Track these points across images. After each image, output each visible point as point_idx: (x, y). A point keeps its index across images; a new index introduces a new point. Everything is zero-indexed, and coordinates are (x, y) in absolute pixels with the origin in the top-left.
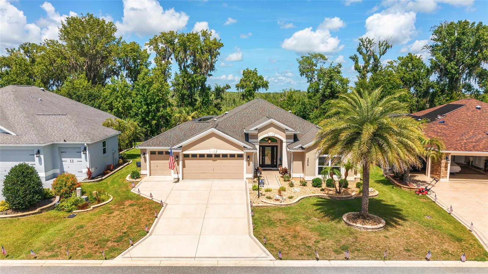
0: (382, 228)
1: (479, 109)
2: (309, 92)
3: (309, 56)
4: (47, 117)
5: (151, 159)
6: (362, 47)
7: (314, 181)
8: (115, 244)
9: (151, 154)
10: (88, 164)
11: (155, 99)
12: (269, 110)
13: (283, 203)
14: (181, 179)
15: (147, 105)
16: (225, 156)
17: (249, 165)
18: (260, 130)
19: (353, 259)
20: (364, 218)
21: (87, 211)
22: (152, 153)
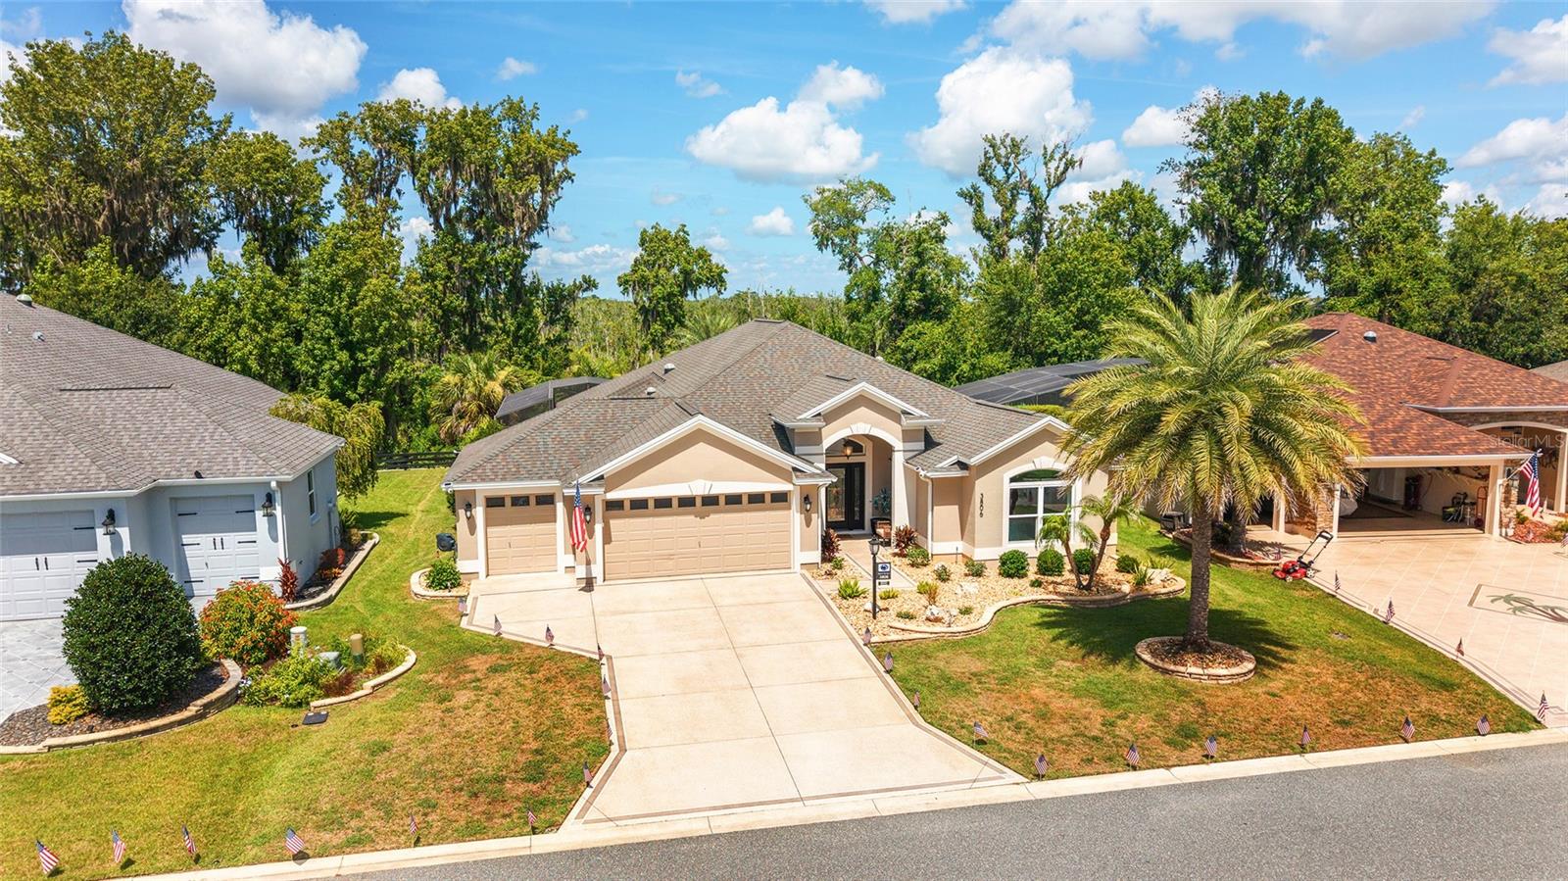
0: (1251, 671)
1: (1373, 340)
2: (849, 299)
3: (842, 187)
4: (102, 395)
5: (488, 523)
6: (994, 161)
7: (1004, 561)
8: (534, 787)
9: (488, 506)
10: (280, 550)
11: (375, 330)
12: (823, 356)
13: (954, 629)
14: (599, 580)
16: (734, 500)
17: (808, 523)
18: (829, 417)
20: (1200, 649)
21: (356, 699)
22: (494, 502)
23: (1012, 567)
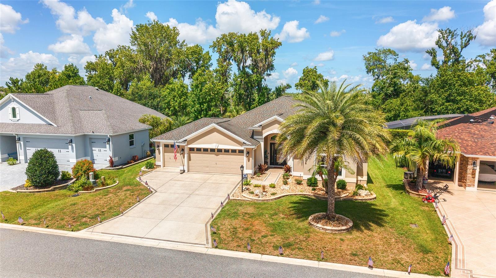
2: (373, 90)
3: (377, 51)
4: (87, 111)
5: (165, 152)
6: (442, 39)
7: (309, 180)
8: (89, 220)
9: (165, 147)
10: (111, 154)
11: (206, 99)
13: (260, 199)
14: (186, 171)
15: (201, 104)
16: (227, 151)
17: (249, 161)
18: (264, 127)
19: (288, 256)
20: (329, 218)
21: (90, 192)
22: (166, 146)
23: (312, 183)
